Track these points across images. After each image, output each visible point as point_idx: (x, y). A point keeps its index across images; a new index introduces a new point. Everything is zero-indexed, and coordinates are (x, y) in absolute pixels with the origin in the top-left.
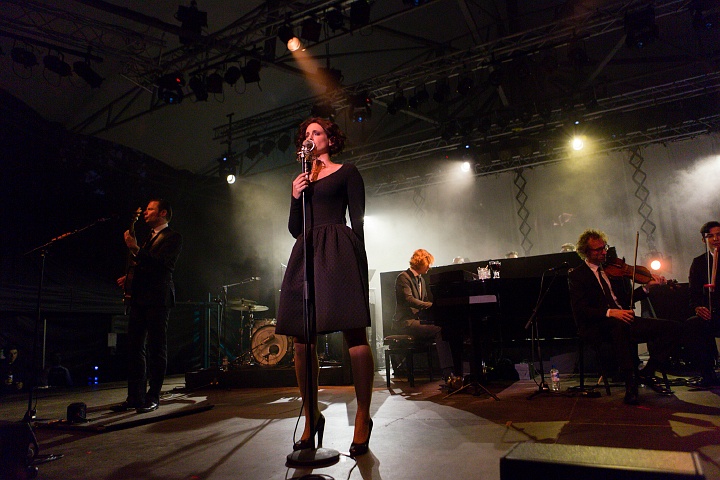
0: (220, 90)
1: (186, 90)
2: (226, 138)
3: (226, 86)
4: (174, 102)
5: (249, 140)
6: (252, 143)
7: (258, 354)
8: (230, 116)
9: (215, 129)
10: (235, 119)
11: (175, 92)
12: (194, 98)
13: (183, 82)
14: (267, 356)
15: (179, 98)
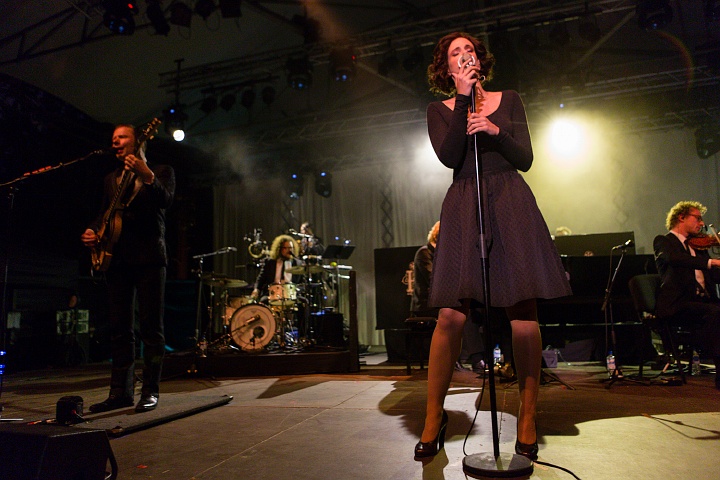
0: (187, 24)
1: (141, 19)
2: (173, 87)
3: (196, 20)
4: (124, 33)
5: (204, 92)
6: (207, 96)
7: (240, 337)
8: (179, 62)
9: (161, 75)
10: (184, 65)
11: (125, 20)
12: (152, 30)
13: (136, 10)
14: (252, 340)
15: (131, 29)
